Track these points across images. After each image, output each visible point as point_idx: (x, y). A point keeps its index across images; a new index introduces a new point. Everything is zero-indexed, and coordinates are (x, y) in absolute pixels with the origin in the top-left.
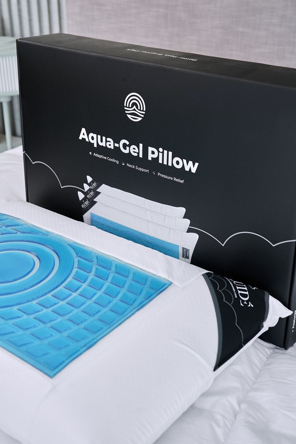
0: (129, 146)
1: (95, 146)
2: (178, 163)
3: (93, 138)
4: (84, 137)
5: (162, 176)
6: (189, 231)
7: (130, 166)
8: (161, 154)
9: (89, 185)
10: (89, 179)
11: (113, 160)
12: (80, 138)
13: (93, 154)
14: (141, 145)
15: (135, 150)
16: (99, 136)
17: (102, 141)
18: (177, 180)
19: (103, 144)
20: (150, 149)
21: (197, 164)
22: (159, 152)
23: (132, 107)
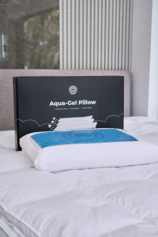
0: (72, 102)
1: (57, 106)
2: (89, 103)
3: (56, 104)
4: (52, 104)
5: (84, 108)
6: (94, 122)
7: (72, 109)
8: (83, 102)
9: (54, 121)
10: (54, 118)
11: (65, 109)
12: (50, 105)
13: (56, 109)
14: (76, 101)
15: (73, 103)
16: (59, 103)
17: (60, 104)
18: (89, 108)
19: (61, 105)
20: (79, 101)
21: (95, 101)
22: (83, 101)
23: (72, 90)
